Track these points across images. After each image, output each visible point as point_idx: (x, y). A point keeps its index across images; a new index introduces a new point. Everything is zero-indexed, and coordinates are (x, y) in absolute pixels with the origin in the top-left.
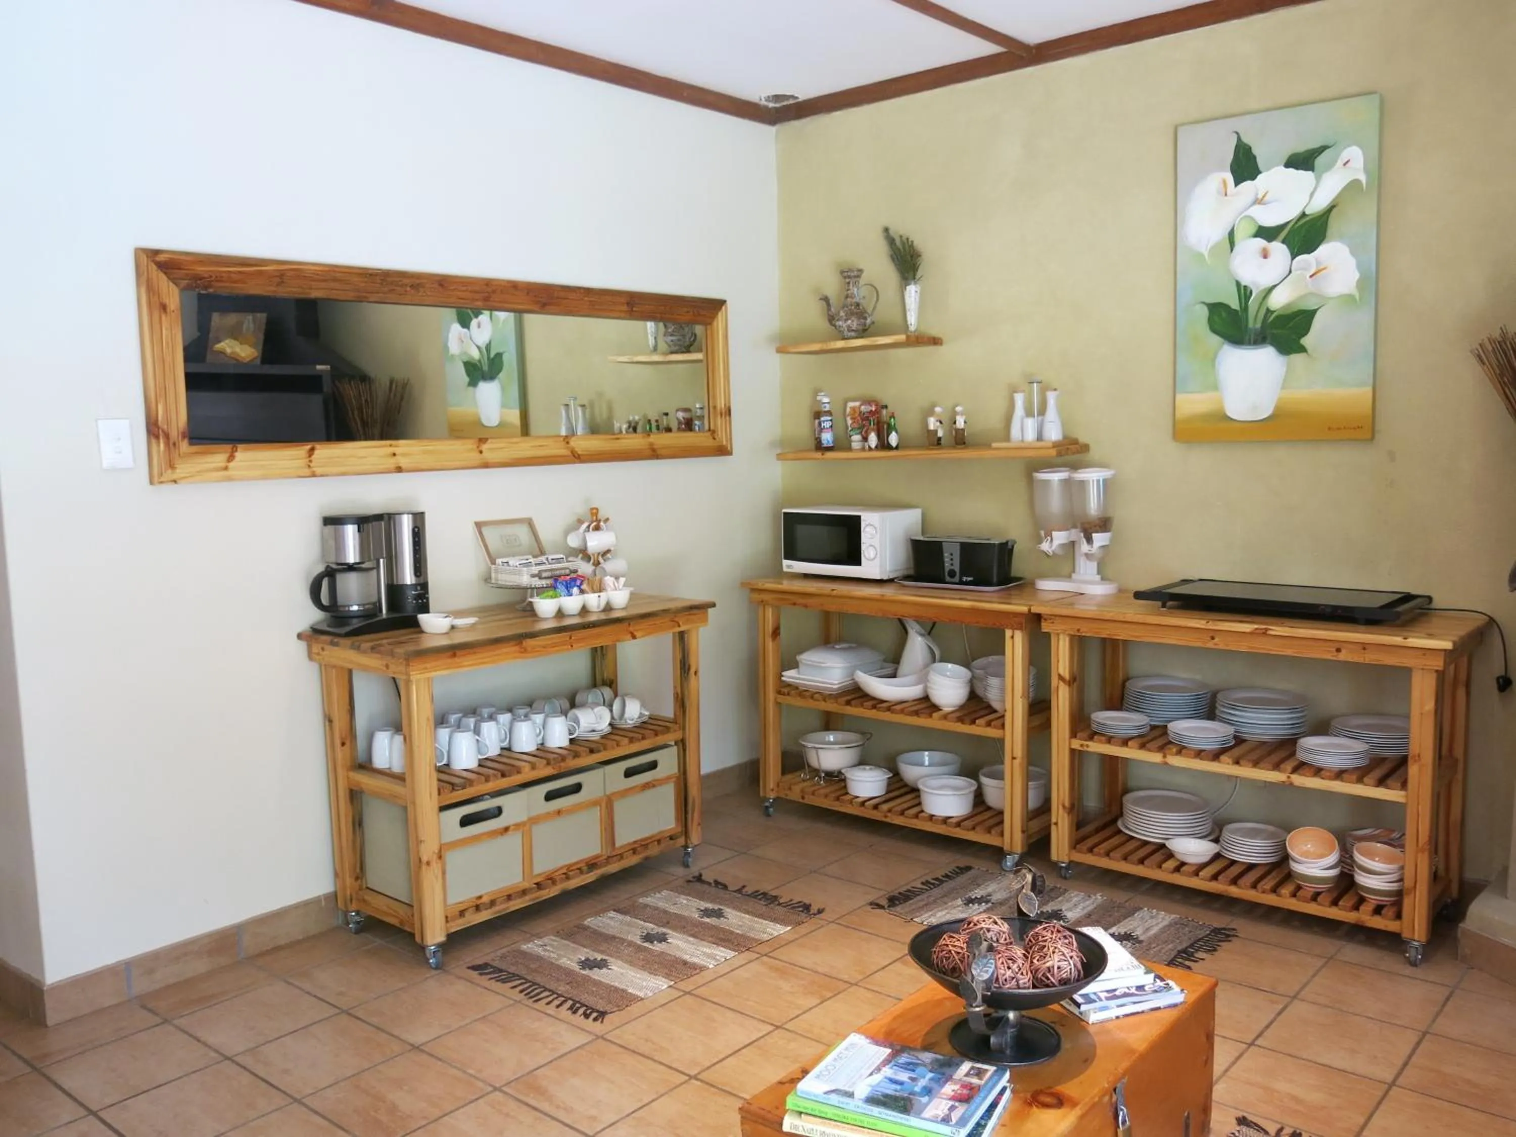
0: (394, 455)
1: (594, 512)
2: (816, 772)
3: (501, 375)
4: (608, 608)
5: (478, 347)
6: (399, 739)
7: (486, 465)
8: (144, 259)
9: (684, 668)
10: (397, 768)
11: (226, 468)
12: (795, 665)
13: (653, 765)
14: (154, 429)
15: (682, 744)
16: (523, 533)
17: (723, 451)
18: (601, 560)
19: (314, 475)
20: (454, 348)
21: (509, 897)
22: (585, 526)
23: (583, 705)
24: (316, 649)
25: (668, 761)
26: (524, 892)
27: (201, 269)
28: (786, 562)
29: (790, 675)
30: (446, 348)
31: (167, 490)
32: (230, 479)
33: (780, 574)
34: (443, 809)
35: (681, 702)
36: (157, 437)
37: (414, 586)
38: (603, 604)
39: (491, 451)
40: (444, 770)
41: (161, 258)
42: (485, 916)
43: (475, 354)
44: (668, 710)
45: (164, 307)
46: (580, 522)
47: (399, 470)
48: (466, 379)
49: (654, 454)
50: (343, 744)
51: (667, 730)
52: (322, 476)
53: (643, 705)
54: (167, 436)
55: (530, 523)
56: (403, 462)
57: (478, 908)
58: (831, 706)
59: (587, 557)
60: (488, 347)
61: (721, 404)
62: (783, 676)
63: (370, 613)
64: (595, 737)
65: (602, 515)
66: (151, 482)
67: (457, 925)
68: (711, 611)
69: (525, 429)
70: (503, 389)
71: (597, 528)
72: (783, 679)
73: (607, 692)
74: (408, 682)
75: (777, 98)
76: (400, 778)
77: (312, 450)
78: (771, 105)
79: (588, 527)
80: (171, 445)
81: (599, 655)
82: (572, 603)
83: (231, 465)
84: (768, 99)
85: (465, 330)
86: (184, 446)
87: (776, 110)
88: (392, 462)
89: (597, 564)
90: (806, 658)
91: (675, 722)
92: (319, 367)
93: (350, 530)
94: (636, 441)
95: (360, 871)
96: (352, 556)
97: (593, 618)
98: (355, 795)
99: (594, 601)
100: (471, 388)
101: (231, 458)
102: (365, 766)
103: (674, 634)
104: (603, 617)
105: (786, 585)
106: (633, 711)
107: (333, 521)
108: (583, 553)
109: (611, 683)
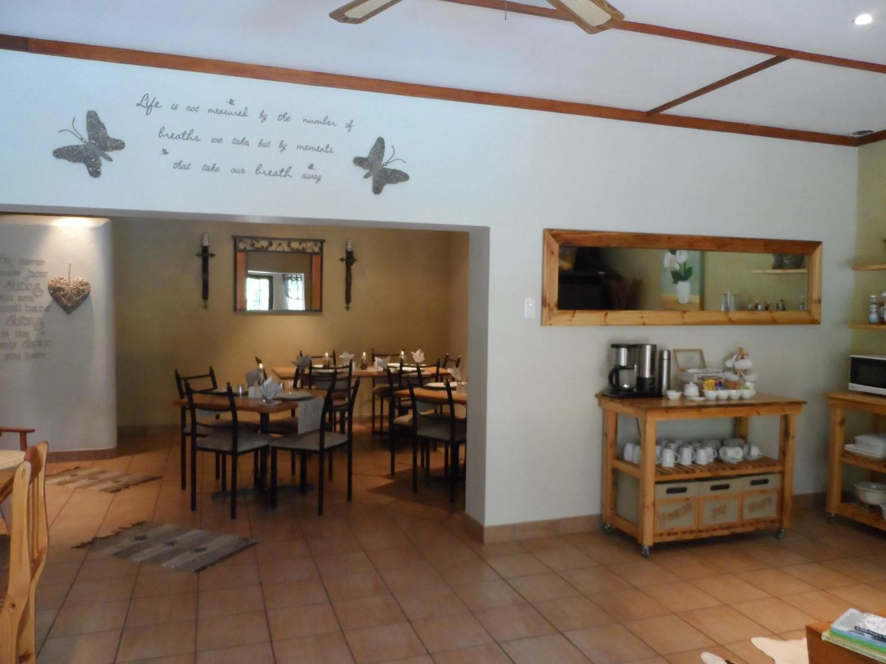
0: (642, 317)
1: (741, 350)
2: (863, 504)
3: (691, 278)
4: (741, 398)
5: (679, 264)
6: (638, 448)
7: (685, 324)
8: (547, 234)
9: (786, 433)
10: (636, 461)
11: (571, 320)
12: (853, 442)
13: (766, 482)
14: (544, 303)
15: (782, 473)
16: (696, 357)
17: (815, 322)
18: (743, 374)
19: (606, 325)
20: (667, 263)
21: (684, 533)
22: (735, 357)
23: (728, 445)
24: (603, 402)
25: (774, 481)
26: (692, 532)
27: (568, 236)
28: (851, 385)
29: (850, 447)
30: (662, 264)
31: (548, 328)
32: (572, 325)
33: (848, 391)
34: (658, 483)
35: (783, 452)
36: (545, 306)
37: (649, 379)
38: (739, 395)
39: (688, 317)
40: (659, 466)
41: (553, 232)
42: (672, 538)
43: (677, 268)
44: (775, 455)
45: (552, 253)
46: (732, 355)
47: (644, 324)
48: (672, 280)
49: (774, 322)
50: (611, 447)
51: (774, 465)
52: (610, 325)
53: (761, 450)
54: (549, 306)
55: (701, 352)
56: (646, 321)
57: (669, 534)
58: (875, 468)
59: (735, 372)
60: (685, 264)
61: (815, 296)
62: (845, 447)
63: (630, 390)
64: (734, 462)
65: (745, 352)
66: (542, 324)
67: (659, 540)
68: (804, 406)
69: (702, 306)
70: (692, 285)
71: (742, 358)
72: (845, 449)
73: (741, 441)
74: (645, 422)
75: (860, 133)
76: (637, 466)
77: (606, 314)
78: (856, 136)
79: (737, 357)
80: (551, 310)
81: (738, 422)
82: (723, 394)
83: (573, 319)
84: (855, 133)
85: (673, 256)
86: (555, 310)
87: (860, 138)
88: (641, 321)
89: (741, 376)
90: (860, 438)
91: (779, 461)
92: (600, 273)
93: (624, 352)
94: (765, 315)
95: (614, 506)
96: (623, 362)
97: (733, 402)
98: (615, 472)
99: (734, 393)
100: (674, 285)
101: (573, 316)
102: (620, 457)
103: (781, 416)
104: (738, 402)
105: (850, 397)
106: (755, 452)
107: (617, 346)
108: (734, 370)
109: (744, 438)
